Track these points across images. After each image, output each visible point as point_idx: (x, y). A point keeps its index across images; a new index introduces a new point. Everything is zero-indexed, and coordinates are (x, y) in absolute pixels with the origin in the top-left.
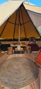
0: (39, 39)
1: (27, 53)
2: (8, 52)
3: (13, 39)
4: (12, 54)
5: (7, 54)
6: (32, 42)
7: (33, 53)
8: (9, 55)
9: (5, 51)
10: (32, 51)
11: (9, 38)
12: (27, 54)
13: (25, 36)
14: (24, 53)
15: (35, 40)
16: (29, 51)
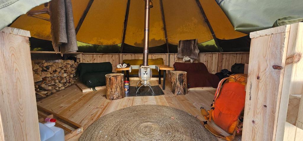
0: (213, 46)
1: (173, 92)
2: (106, 91)
3: (120, 45)
4: (123, 96)
5: (105, 96)
6: (187, 58)
7: (193, 93)
8: (113, 99)
9: (94, 88)
10: (188, 87)
11: (107, 42)
12: (172, 95)
13: (163, 38)
14: (163, 94)
15: (197, 51)
16: (180, 87)
